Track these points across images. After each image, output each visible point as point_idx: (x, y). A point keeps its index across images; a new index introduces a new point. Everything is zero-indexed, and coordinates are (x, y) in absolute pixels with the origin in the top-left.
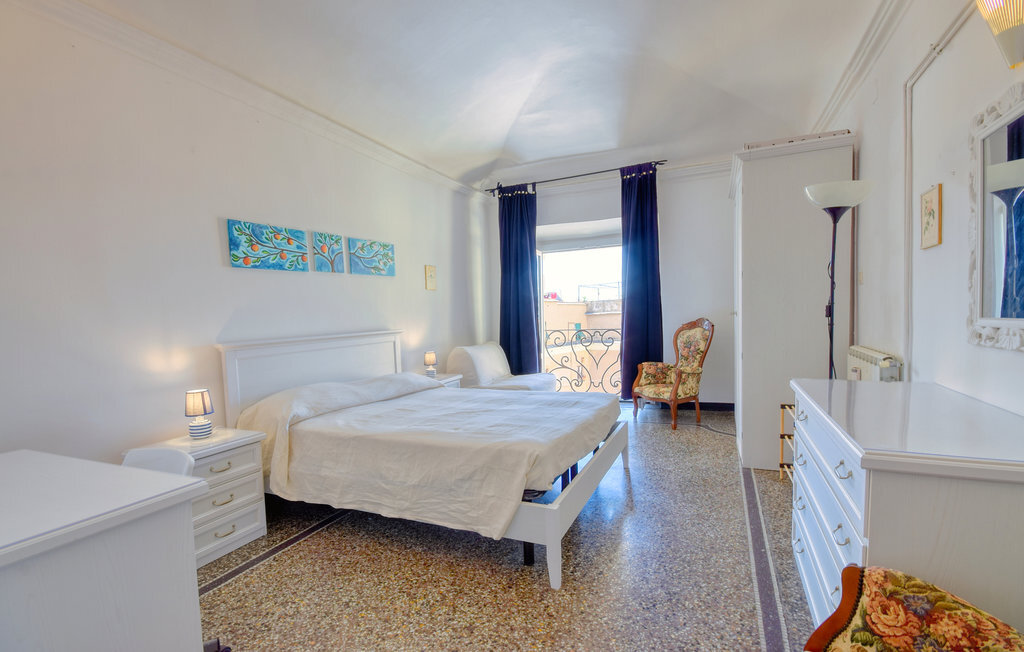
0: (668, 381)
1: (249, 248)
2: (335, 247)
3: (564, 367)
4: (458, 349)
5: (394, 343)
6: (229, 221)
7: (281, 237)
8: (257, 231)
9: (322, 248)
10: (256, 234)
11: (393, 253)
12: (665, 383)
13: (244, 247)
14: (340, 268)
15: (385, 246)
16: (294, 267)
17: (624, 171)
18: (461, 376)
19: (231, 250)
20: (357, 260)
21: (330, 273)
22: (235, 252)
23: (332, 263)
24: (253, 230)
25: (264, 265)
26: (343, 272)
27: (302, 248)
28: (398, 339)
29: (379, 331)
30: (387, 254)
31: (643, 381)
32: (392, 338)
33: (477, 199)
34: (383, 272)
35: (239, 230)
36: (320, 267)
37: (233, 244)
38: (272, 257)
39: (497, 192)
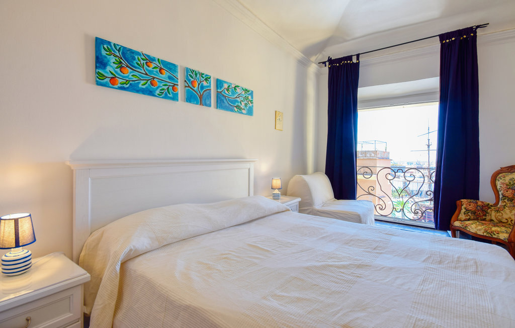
0: (488, 218)
1: (118, 70)
2: (205, 84)
3: (370, 194)
4: (297, 177)
5: (249, 169)
6: (97, 39)
7: (153, 65)
8: (128, 55)
9: (192, 83)
10: (127, 57)
11: (252, 98)
12: (484, 220)
13: (112, 68)
14: (208, 103)
15: (246, 91)
16: (165, 95)
17: (442, 37)
18: (299, 199)
19: (96, 67)
20: (223, 98)
21: (198, 106)
22: (101, 71)
23: (201, 97)
24: (123, 53)
25: (132, 88)
26: (209, 106)
27: (173, 79)
28: (252, 166)
29: (238, 159)
30: (248, 98)
31: (462, 216)
32: (247, 165)
33: (313, 68)
34: (243, 111)
35: (108, 50)
36: (190, 98)
37: (100, 62)
38: (143, 82)
39: (327, 63)
